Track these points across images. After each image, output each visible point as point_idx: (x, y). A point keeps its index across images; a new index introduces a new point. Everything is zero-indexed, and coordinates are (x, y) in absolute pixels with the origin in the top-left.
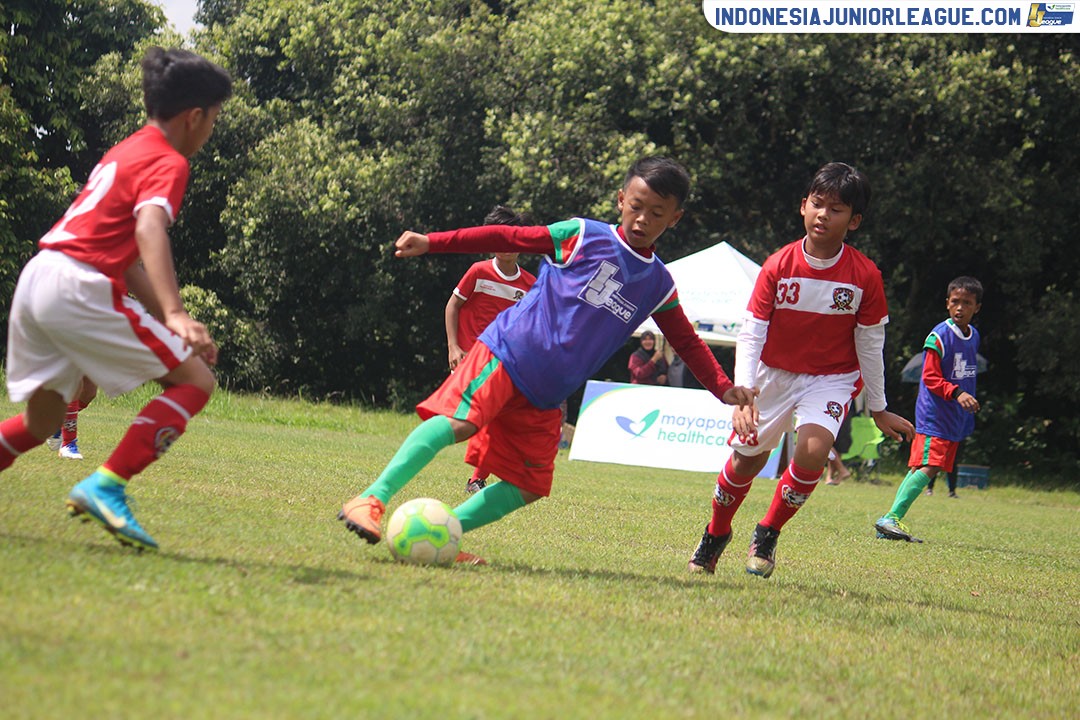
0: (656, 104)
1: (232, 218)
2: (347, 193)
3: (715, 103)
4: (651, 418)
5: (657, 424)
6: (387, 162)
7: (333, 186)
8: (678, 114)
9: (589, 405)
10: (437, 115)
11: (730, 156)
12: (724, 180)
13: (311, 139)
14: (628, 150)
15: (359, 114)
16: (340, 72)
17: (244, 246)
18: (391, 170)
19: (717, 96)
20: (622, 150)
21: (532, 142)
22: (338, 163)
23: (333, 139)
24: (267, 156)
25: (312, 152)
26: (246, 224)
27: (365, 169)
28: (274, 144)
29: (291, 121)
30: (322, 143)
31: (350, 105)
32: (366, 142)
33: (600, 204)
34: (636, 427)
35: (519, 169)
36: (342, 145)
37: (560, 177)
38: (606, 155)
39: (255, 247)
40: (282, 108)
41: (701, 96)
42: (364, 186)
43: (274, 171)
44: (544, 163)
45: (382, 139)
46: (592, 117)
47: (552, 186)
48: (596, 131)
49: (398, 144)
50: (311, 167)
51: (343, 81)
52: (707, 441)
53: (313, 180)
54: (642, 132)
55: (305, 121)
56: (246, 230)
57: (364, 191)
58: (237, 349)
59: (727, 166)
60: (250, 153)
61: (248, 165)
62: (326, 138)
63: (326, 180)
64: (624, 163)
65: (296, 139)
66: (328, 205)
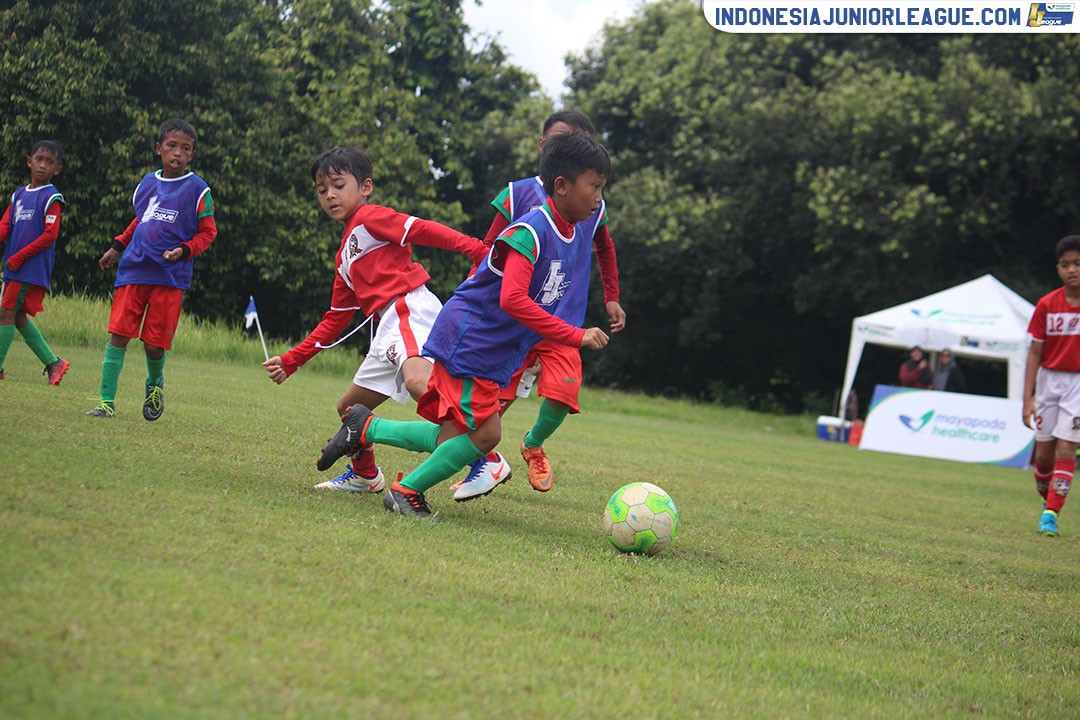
0: (936, 162)
2: (683, 228)
3: (983, 163)
4: (927, 417)
5: (932, 423)
6: (716, 204)
7: (672, 222)
8: (953, 170)
9: (877, 404)
10: (757, 166)
11: (994, 206)
12: (989, 226)
13: (655, 183)
14: (913, 199)
15: (694, 164)
16: (679, 130)
18: (718, 211)
19: (986, 156)
20: (907, 199)
21: (835, 191)
22: (677, 204)
23: (673, 184)
25: (656, 194)
27: (699, 209)
29: (638, 169)
30: (664, 187)
31: (687, 157)
32: (700, 189)
33: (889, 243)
34: (915, 424)
35: (822, 212)
36: (680, 190)
37: (856, 219)
38: (895, 203)
40: (632, 158)
41: (973, 157)
42: (697, 223)
43: (625, 209)
44: (844, 208)
45: (713, 185)
46: (884, 171)
47: (850, 227)
48: (886, 182)
49: (726, 189)
50: (654, 205)
51: (682, 137)
52: (971, 436)
53: (655, 216)
54: (924, 185)
55: (650, 169)
57: (697, 227)
59: (990, 214)
62: (667, 183)
63: (665, 218)
64: (910, 211)
65: (643, 183)
66: (667, 236)
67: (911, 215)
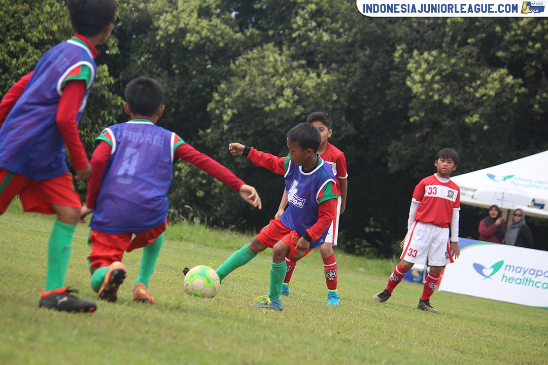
0: (515, 48)
1: (216, 108)
2: (296, 97)
5: (501, 271)
6: (326, 78)
7: (288, 92)
8: (530, 56)
10: (362, 47)
13: (274, 57)
14: (494, 80)
15: (308, 44)
16: (297, 14)
17: (223, 128)
20: (489, 79)
21: (428, 71)
22: (291, 76)
23: (289, 59)
24: (244, 68)
25: (274, 67)
26: (226, 113)
27: (311, 82)
28: (248, 60)
29: (261, 44)
30: (281, 61)
31: (303, 37)
33: (471, 116)
35: (417, 89)
36: (295, 64)
37: (445, 95)
38: (479, 82)
39: (230, 129)
40: (255, 35)
42: (308, 93)
43: (247, 78)
44: (436, 86)
45: (323, 62)
46: (470, 55)
47: (440, 101)
48: (472, 65)
49: (334, 65)
50: (273, 76)
51: (299, 20)
53: (274, 86)
54: (504, 68)
55: (270, 45)
56: (225, 118)
57: (308, 97)
58: (213, 197)
60: (232, 65)
61: (231, 73)
62: (284, 58)
63: (282, 88)
64: (491, 89)
65: (263, 57)
66: (283, 104)
67: (492, 93)
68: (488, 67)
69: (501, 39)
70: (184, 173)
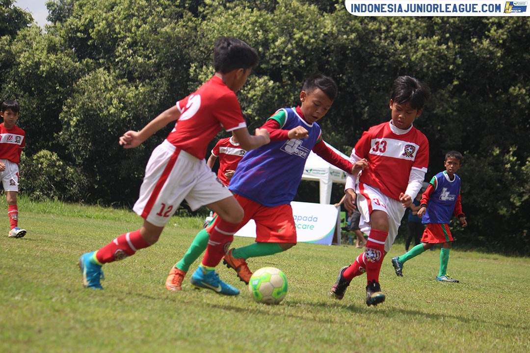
0: (274, 62)
1: (65, 117)
2: (122, 105)
3: (302, 61)
6: (141, 90)
7: (115, 101)
8: (285, 67)
10: (167, 66)
13: (104, 78)
14: (260, 84)
15: (128, 66)
16: (118, 45)
17: (71, 131)
18: (144, 94)
19: (304, 58)
20: (257, 84)
22: (118, 90)
23: (115, 78)
24: (83, 87)
25: (105, 85)
26: (72, 120)
27: (131, 93)
28: (86, 81)
29: (94, 69)
30: (110, 80)
31: (124, 61)
32: (131, 79)
33: (246, 111)
36: (120, 81)
38: (249, 87)
39: (76, 131)
40: (90, 63)
41: (296, 58)
42: (130, 102)
43: (86, 94)
45: (139, 78)
49: (147, 81)
50: (104, 92)
51: (120, 50)
53: (105, 98)
54: (267, 75)
55: (101, 69)
56: (72, 123)
57: (130, 104)
58: (67, 181)
60: (74, 85)
61: (73, 91)
62: (111, 78)
63: (111, 99)
64: (258, 91)
65: (97, 78)
66: (112, 111)
67: (259, 93)
68: (256, 76)
69: (264, 56)
70: (45, 165)
